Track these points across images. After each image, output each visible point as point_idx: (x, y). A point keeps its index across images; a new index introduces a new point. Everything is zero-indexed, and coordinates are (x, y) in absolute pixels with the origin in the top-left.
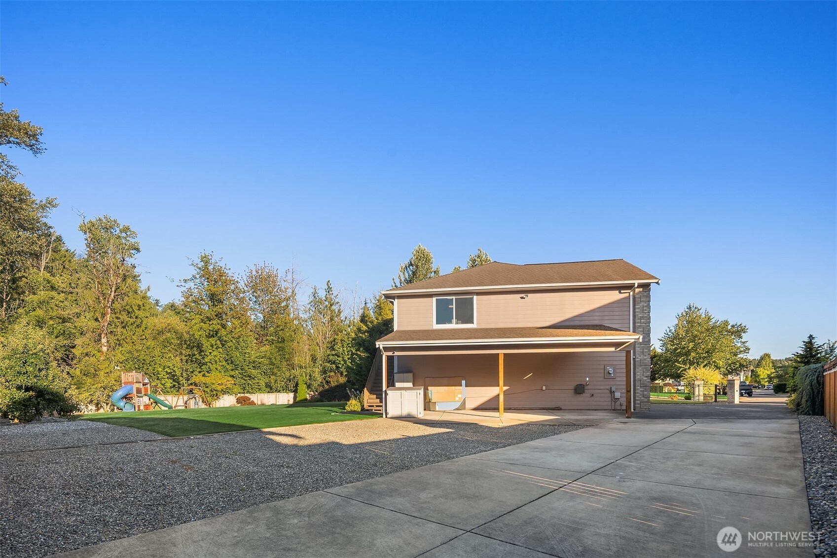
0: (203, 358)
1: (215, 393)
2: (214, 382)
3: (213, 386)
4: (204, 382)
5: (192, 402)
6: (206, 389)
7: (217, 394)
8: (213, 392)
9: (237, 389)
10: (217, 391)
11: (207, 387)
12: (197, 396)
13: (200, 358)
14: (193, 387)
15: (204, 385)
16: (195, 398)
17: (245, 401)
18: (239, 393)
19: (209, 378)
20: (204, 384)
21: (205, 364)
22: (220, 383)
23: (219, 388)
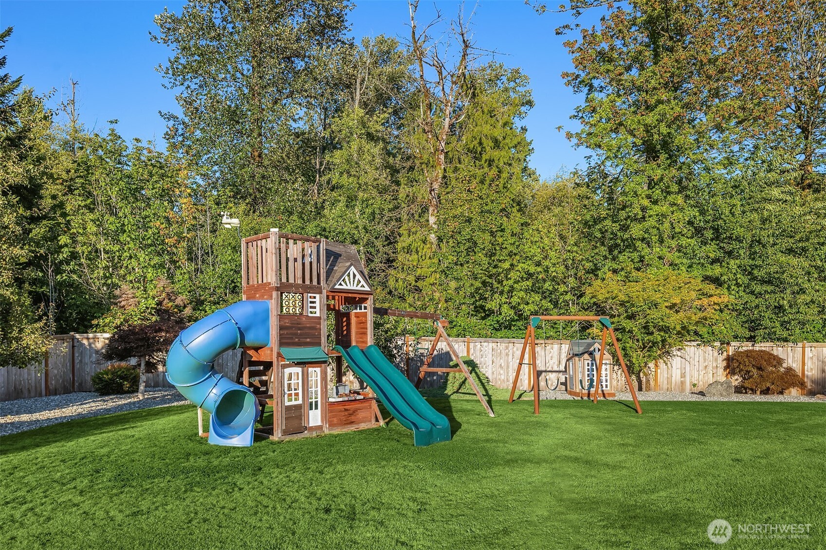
0: (625, 228)
1: (657, 336)
2: (657, 297)
3: (654, 314)
4: (622, 297)
5: (582, 366)
6: (628, 324)
7: (663, 341)
8: (652, 333)
9: (729, 324)
10: (665, 329)
11: (632, 317)
12: (597, 346)
13: (616, 227)
14: (591, 317)
15: (621, 310)
16: (591, 354)
17: (760, 369)
18: (736, 337)
19: (638, 287)
20: (622, 304)
21: (630, 245)
22: (678, 301)
23: (674, 320)
